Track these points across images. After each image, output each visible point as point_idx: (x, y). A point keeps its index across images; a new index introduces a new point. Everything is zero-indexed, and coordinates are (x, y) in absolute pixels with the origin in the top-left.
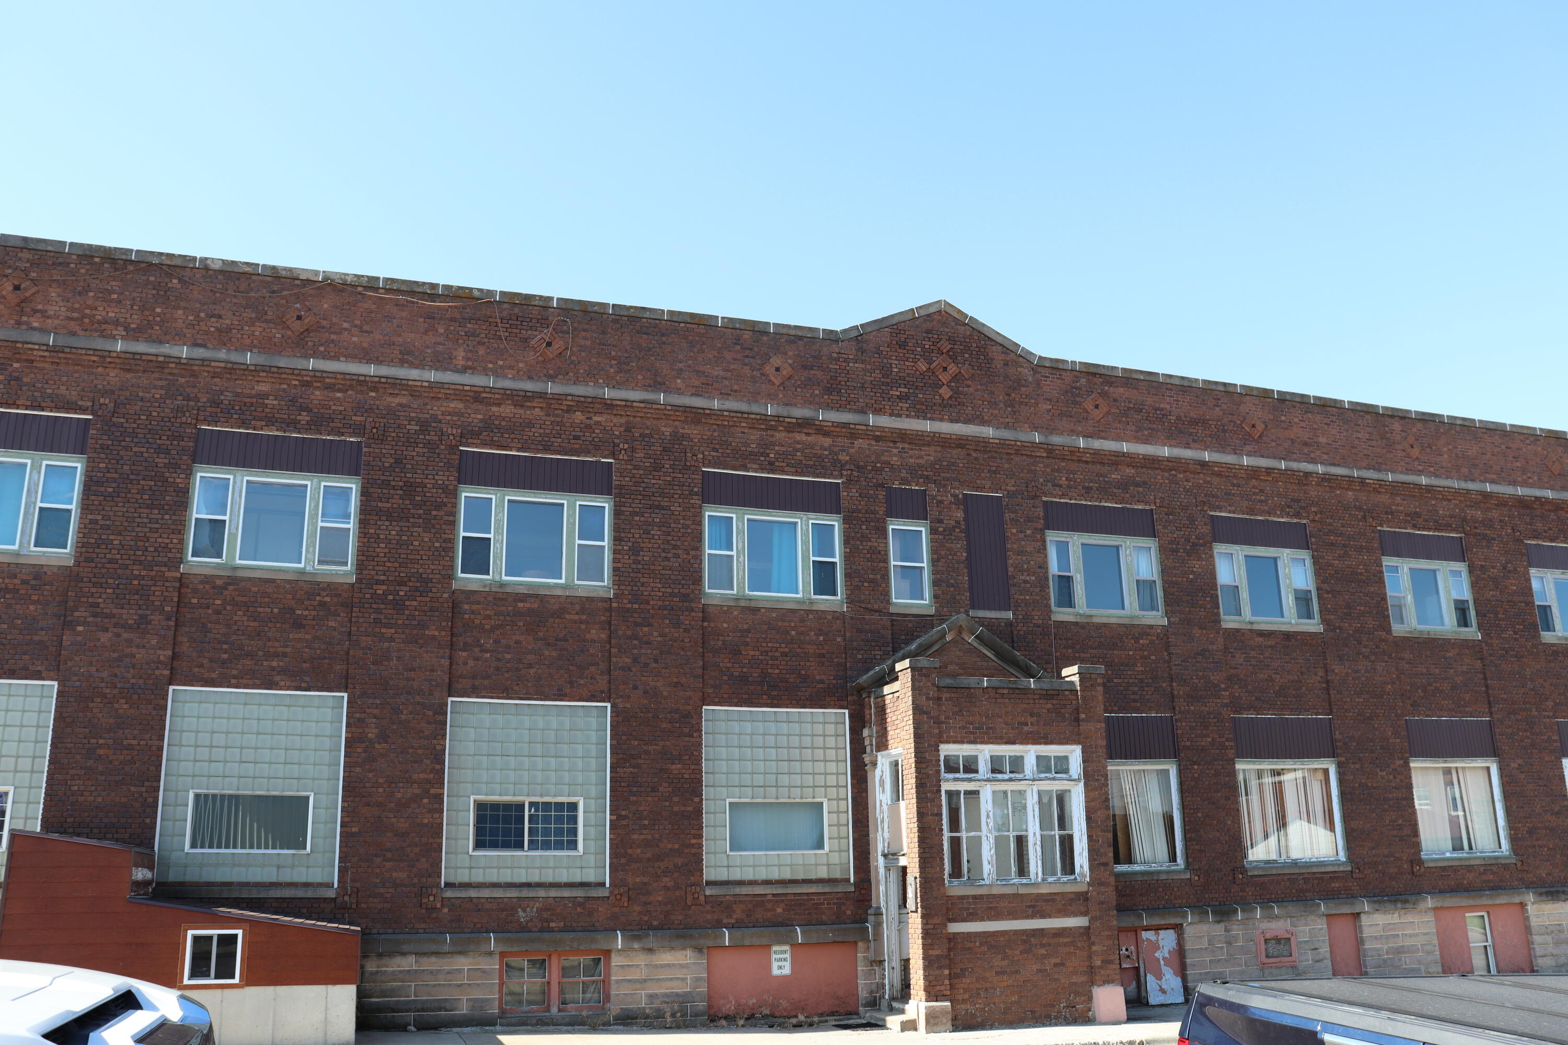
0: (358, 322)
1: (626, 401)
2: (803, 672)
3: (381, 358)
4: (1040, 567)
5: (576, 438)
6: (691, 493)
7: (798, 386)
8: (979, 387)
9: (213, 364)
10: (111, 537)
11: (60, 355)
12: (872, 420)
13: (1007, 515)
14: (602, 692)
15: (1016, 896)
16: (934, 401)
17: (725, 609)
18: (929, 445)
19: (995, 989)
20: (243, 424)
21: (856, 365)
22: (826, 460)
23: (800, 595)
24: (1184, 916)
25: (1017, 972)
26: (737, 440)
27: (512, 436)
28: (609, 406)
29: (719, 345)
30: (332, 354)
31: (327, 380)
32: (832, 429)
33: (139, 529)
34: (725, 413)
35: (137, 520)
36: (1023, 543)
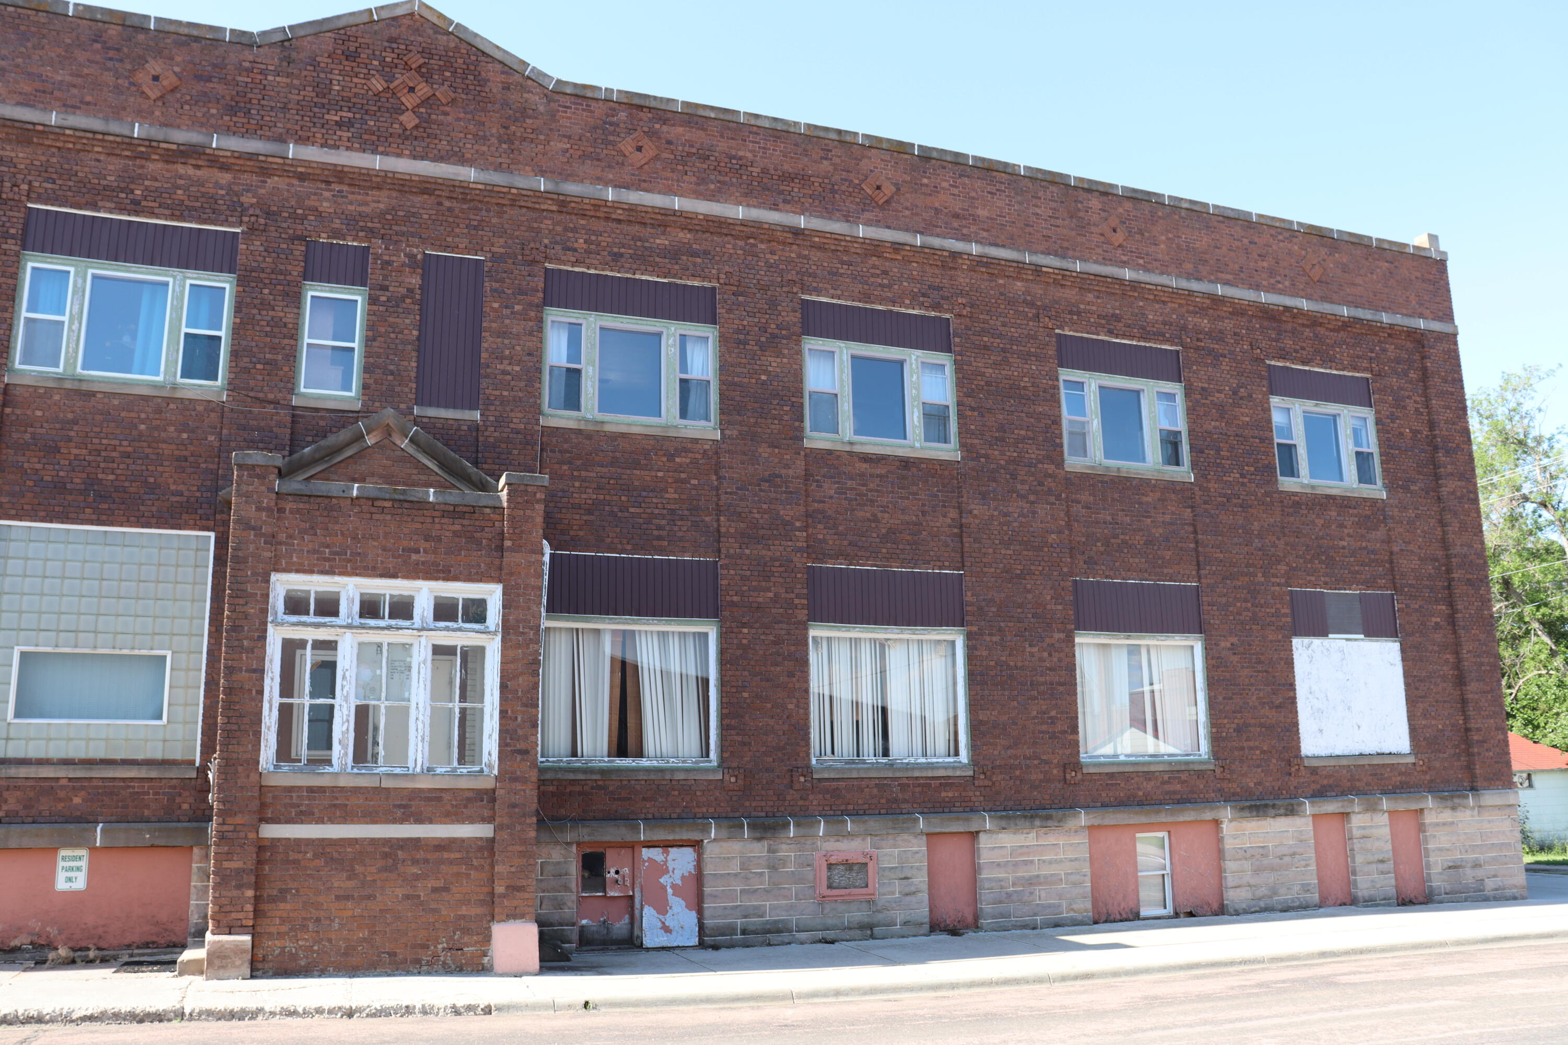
2: (152, 480)
4: (530, 354)
7: (186, 102)
8: (462, 115)
12: (292, 151)
13: (486, 284)
15: (378, 790)
16: (390, 130)
17: (42, 391)
18: (379, 188)
19: (332, 921)
21: (278, 79)
22: (221, 202)
23: (160, 378)
24: (706, 829)
25: (369, 897)
26: (87, 169)
29: (68, 41)
32: (232, 161)
34: (68, 132)
36: (507, 321)
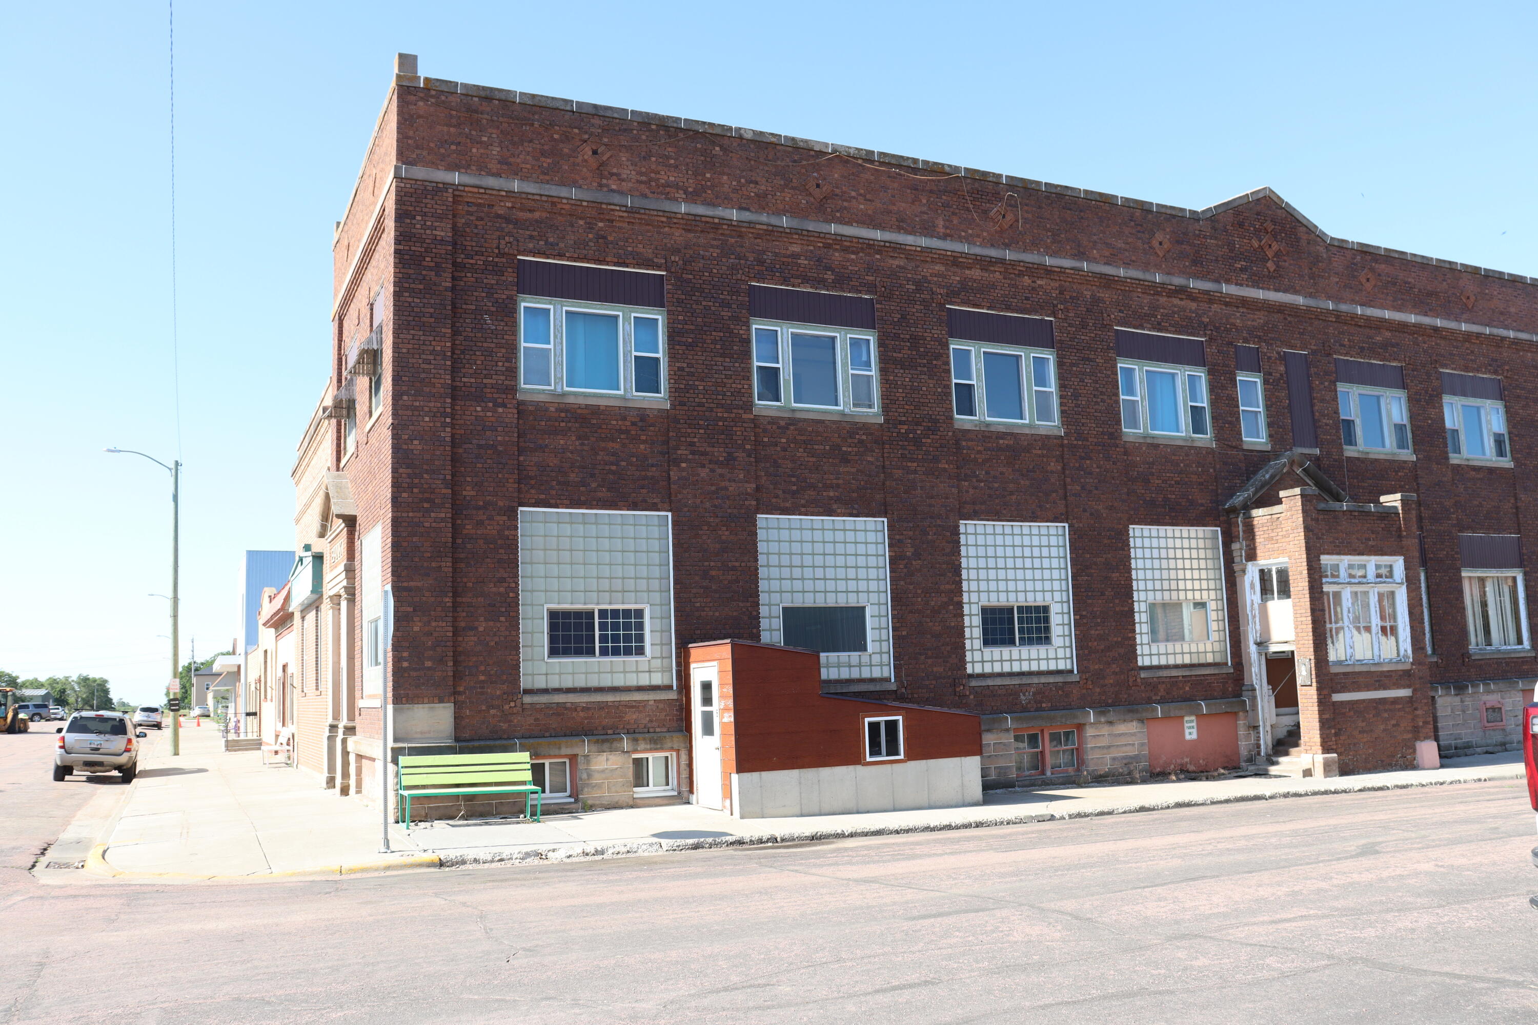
0: (862, 191)
1: (1061, 268)
2: (1190, 497)
3: (883, 225)
4: (1334, 413)
5: (1027, 299)
6: (1109, 348)
7: (1175, 259)
8: (1292, 262)
9: (758, 226)
10: (697, 383)
11: (637, 216)
13: (1312, 370)
14: (1061, 514)
16: (1264, 273)
17: (1137, 445)
18: (1260, 310)
19: (1359, 744)
20: (785, 281)
21: (1212, 241)
22: (1194, 322)
23: (1184, 434)
24: (1437, 691)
25: (1371, 731)
26: (1136, 303)
27: (982, 296)
28: (1048, 272)
29: (1120, 221)
30: (847, 220)
31: (845, 243)
32: (1198, 295)
33: (717, 376)
34: (1127, 280)
35: (715, 367)
36: (1324, 393)
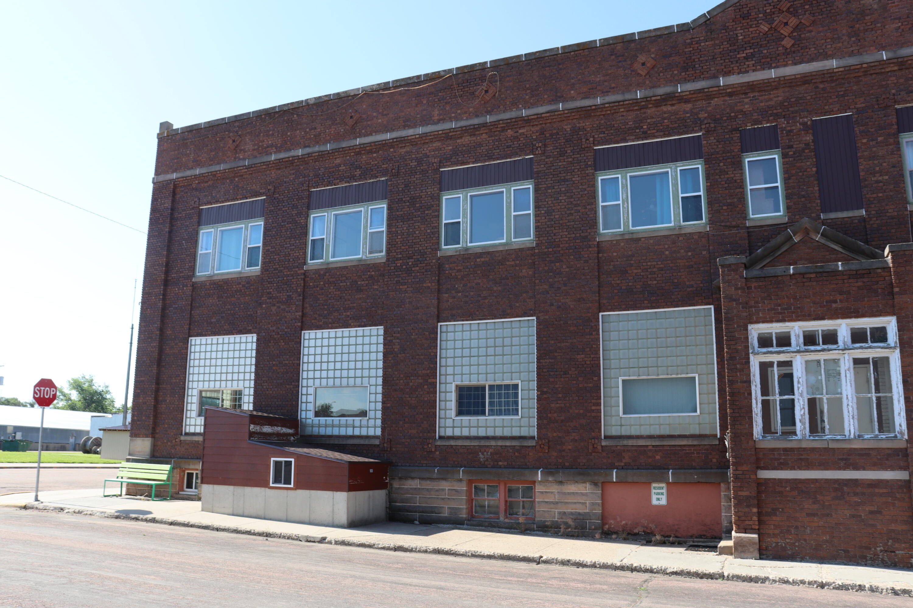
0: (381, 111)
1: (537, 114)
2: (676, 281)
3: (394, 128)
4: (894, 167)
5: (508, 147)
6: (587, 166)
7: (661, 72)
8: (821, 29)
9: (313, 155)
10: (275, 257)
11: (252, 169)
12: (722, 81)
13: (856, 129)
14: (531, 310)
16: (777, 52)
17: (615, 242)
18: (777, 88)
19: (806, 528)
20: (329, 184)
21: (707, 43)
22: (688, 121)
23: (672, 224)
25: (828, 515)
26: (618, 122)
27: (469, 155)
28: (527, 121)
29: (599, 60)
30: (369, 133)
31: (368, 148)
32: (690, 96)
33: (286, 250)
34: (607, 105)
35: (285, 246)
36: (874, 149)
